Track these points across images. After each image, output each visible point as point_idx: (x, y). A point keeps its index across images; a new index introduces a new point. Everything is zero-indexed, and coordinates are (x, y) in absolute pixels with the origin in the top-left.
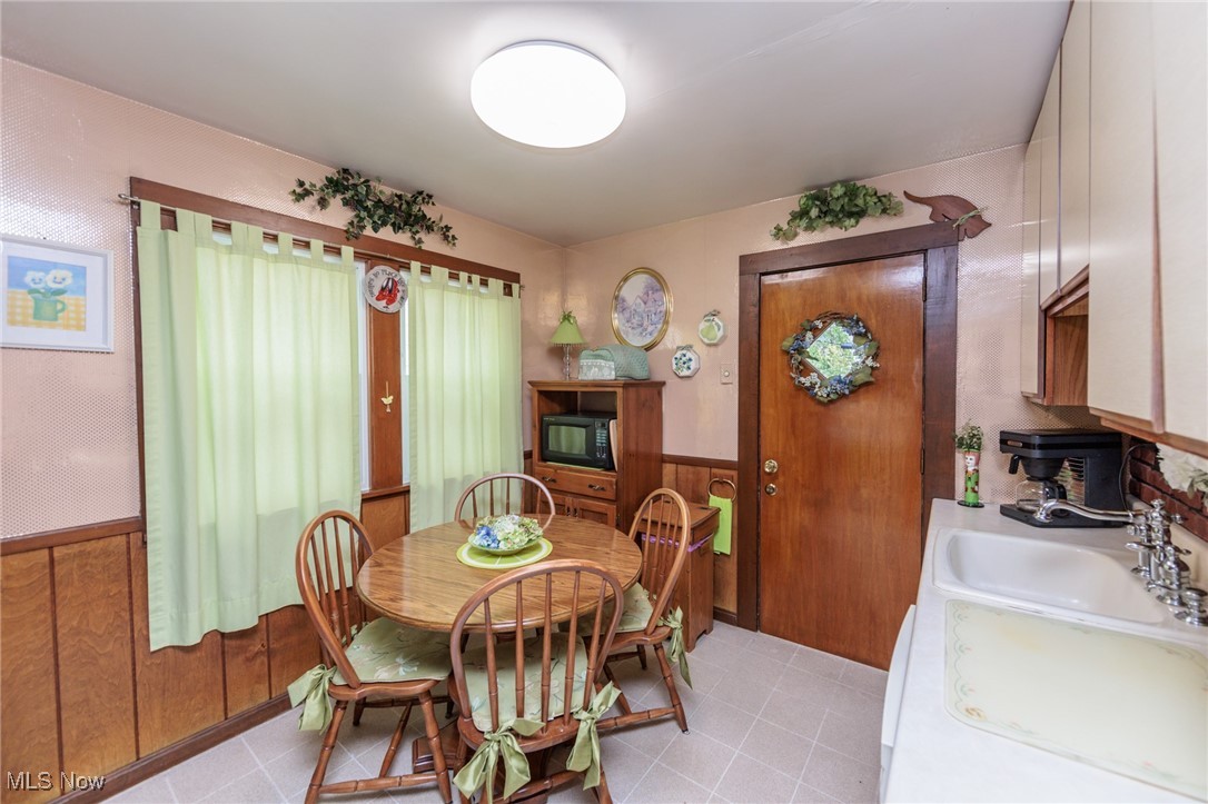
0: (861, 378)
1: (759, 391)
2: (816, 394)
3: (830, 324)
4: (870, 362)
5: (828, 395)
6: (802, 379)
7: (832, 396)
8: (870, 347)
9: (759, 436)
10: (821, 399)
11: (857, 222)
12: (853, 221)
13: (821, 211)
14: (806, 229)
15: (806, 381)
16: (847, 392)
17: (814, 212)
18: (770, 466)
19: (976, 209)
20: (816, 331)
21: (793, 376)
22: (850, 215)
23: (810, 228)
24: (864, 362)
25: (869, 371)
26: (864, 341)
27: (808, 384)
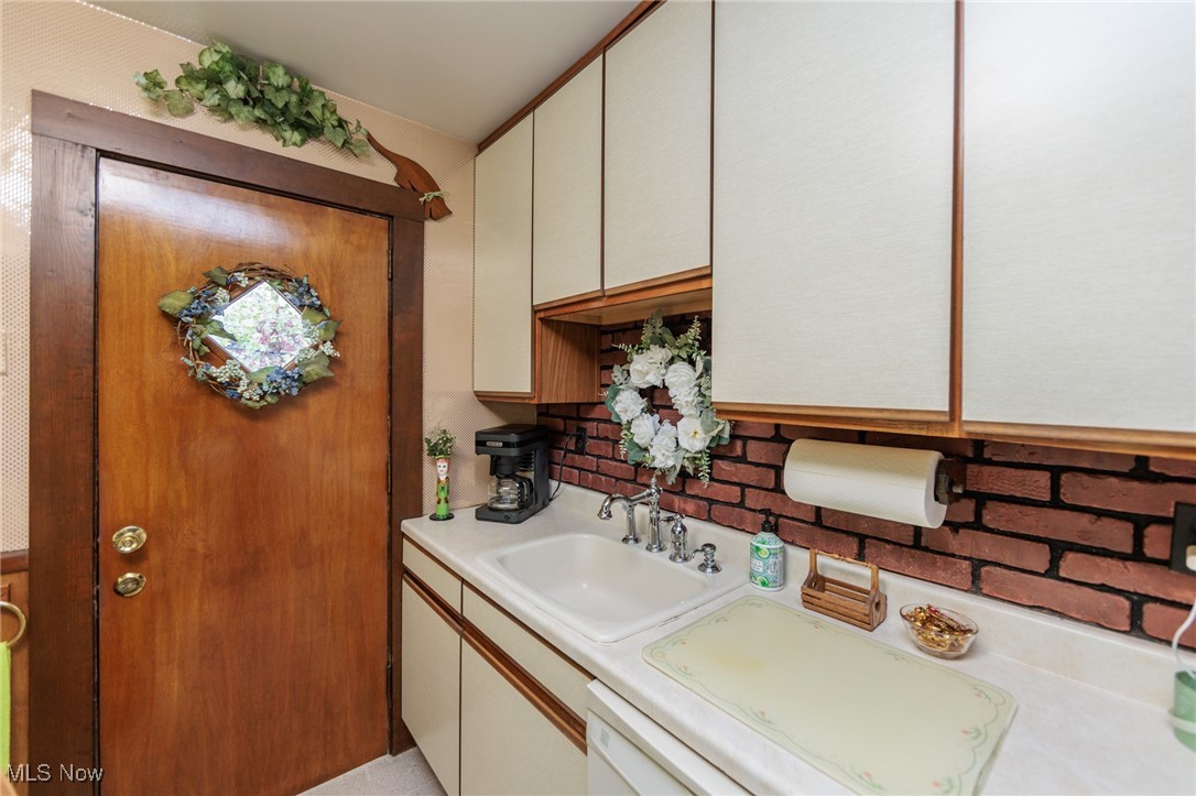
0: (315, 371)
1: (96, 391)
2: (241, 396)
3: (259, 282)
4: (328, 349)
5: (262, 398)
6: (214, 371)
7: (269, 399)
8: (326, 328)
9: (96, 484)
10: (250, 403)
11: (303, 142)
12: (297, 137)
13: (248, 93)
14: (213, 109)
15: (221, 373)
16: (295, 392)
17: (234, 89)
18: (128, 540)
19: (439, 190)
20: (234, 289)
21: (189, 363)
22: (297, 125)
23: (223, 110)
24: (316, 347)
25: (327, 362)
26: (319, 318)
27: (224, 379)
